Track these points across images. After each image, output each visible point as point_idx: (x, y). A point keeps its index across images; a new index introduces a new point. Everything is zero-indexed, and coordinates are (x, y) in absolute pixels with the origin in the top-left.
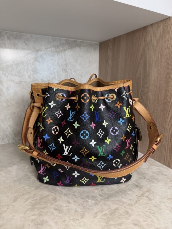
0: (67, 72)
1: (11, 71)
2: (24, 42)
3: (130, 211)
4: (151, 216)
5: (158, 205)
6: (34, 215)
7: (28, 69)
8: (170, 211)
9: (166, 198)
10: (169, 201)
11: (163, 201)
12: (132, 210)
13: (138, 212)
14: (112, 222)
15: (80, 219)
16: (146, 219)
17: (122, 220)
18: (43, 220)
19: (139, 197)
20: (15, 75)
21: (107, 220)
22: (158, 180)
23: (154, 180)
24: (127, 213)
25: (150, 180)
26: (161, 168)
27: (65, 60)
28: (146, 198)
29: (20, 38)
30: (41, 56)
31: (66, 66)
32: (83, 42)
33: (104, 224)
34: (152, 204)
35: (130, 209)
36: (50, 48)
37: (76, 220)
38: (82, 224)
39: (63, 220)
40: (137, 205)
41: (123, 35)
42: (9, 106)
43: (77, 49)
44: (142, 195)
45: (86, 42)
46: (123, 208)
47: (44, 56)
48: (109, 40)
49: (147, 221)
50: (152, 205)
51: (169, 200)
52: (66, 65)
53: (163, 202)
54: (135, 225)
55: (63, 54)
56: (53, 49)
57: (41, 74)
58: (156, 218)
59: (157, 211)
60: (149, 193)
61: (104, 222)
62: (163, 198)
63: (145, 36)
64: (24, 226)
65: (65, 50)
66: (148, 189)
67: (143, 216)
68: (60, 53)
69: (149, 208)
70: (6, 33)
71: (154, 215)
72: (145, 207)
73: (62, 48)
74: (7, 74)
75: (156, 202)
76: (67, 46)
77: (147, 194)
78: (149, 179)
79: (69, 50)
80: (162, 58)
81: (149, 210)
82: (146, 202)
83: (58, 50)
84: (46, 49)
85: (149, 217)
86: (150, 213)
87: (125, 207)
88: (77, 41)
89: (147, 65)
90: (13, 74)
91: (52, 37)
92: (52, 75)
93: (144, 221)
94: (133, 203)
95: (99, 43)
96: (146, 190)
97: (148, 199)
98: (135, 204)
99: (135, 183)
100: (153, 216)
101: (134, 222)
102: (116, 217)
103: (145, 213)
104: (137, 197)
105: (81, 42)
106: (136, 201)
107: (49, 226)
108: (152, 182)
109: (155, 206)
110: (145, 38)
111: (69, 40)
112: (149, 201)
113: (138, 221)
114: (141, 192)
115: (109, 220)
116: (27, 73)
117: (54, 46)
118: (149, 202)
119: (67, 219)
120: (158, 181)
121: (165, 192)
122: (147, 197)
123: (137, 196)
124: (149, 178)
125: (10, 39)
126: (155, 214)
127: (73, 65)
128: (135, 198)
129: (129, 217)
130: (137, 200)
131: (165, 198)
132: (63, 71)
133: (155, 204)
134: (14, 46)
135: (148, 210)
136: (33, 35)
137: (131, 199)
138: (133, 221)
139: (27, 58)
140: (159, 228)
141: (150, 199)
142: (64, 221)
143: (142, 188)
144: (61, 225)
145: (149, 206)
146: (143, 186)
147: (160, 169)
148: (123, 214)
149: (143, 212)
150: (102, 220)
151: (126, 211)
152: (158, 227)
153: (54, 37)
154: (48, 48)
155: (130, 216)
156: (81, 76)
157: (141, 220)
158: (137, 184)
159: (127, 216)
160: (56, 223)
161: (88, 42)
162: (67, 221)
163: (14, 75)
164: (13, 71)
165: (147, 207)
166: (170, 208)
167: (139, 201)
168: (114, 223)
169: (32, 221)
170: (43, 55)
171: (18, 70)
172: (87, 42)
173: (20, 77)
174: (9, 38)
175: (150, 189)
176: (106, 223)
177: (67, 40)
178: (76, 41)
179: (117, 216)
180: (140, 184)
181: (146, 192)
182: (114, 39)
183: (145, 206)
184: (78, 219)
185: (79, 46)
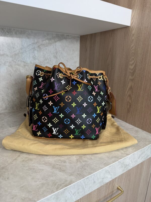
0: (57, 58)
2: (27, 36)
7: (30, 56)
27: (56, 49)
29: (24, 33)
30: (39, 46)
31: (57, 54)
32: (68, 35)
36: (45, 40)
43: (64, 41)
45: (70, 35)
47: (41, 47)
48: (88, 35)
52: (57, 53)
55: (54, 45)
56: (47, 41)
65: (55, 42)
68: (52, 44)
70: (14, 30)
73: (53, 41)
74: (15, 60)
76: (57, 39)
79: (59, 42)
83: (51, 42)
88: (64, 35)
91: (46, 32)
95: (80, 36)
105: (67, 35)
111: (59, 34)
116: (29, 59)
117: (48, 39)
125: (17, 34)
127: (61, 53)
132: (54, 57)
136: (33, 31)
139: (29, 48)
153: (48, 32)
154: (43, 41)
156: (67, 61)
163: (20, 61)
164: (19, 58)
171: (22, 57)
172: (71, 36)
177: (57, 34)
178: (63, 35)
182: (92, 35)
185: (65, 38)
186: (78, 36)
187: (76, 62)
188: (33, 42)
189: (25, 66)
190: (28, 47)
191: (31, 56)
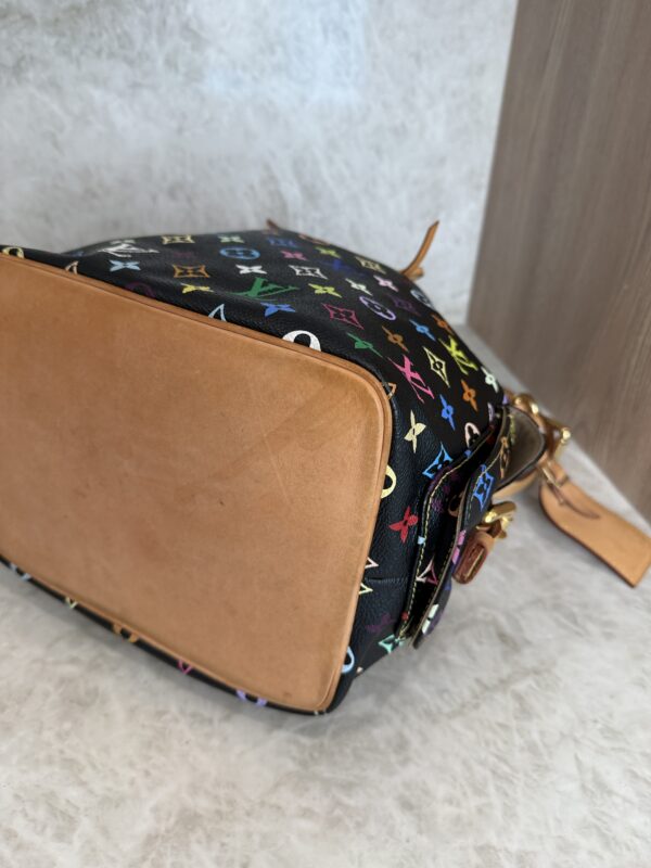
0: (346, 35)
1: (92, 34)
3: (415, 741)
4: (491, 789)
5: (545, 745)
6: (73, 661)
7: (164, 22)
8: (583, 787)
9: (599, 726)
10: (605, 744)
11: (578, 735)
12: (425, 741)
13: (444, 755)
14: (323, 770)
15: (216, 723)
16: (465, 794)
17: (364, 769)
18: (96, 689)
19: (486, 688)
20: (111, 55)
21: (311, 755)
22: (608, 630)
23: (591, 627)
24: (402, 747)
25: (575, 621)
28: (512, 705)
33: (291, 766)
34: (522, 737)
35: (421, 732)
37: (202, 721)
38: (215, 741)
39: (161, 708)
40: (457, 724)
44: (501, 680)
46: (397, 720)
49: (458, 805)
50: (518, 740)
51: (606, 738)
53: (576, 741)
54: (406, 805)
57: (221, 51)
58: (505, 804)
59: (526, 775)
60: (538, 684)
61: (294, 759)
62: (583, 722)
64: (30, 693)
66: (543, 663)
67: (455, 780)
69: (499, 750)
71: (505, 786)
72: (487, 743)
74: (75, 51)
75: (542, 733)
77: (525, 684)
78: (571, 616)
81: (496, 760)
82: (501, 720)
85: (479, 791)
86: (494, 772)
87: (405, 720)
92: (273, 52)
93: (450, 801)
94: (446, 709)
96: (532, 664)
97: (517, 706)
98: (452, 715)
99: (502, 620)
100: (498, 789)
101: (407, 793)
102: (348, 750)
103: (469, 768)
104: (477, 688)
106: (463, 706)
107: (106, 715)
108: (577, 633)
109: (532, 748)
112: (516, 718)
113: (426, 792)
114: (506, 670)
115: (316, 755)
116: (161, 42)
118: (513, 723)
119: (174, 709)
120: (609, 636)
121: (612, 697)
122: (518, 697)
123: (478, 681)
124: (577, 609)
126: (511, 782)
128: (467, 692)
129: (398, 767)
130: (469, 698)
131: (595, 721)
132: (325, 31)
133: (536, 737)
135: (492, 759)
137: (446, 691)
138: (407, 785)
140: (494, 848)
141: (525, 712)
142: (160, 714)
143: (519, 651)
144: (143, 726)
145: (506, 742)
146: (528, 643)
148: (382, 746)
149: (465, 763)
151: (401, 735)
152: (494, 841)
155: (405, 762)
156: (417, 57)
157: (441, 790)
158: (508, 630)
159: (393, 758)
160: (132, 712)
162: (168, 717)
163: (104, 55)
164: (100, 35)
165: (495, 743)
166: (589, 776)
167: (476, 707)
168: (327, 775)
169: (63, 681)
171: (119, 30)
173: (130, 63)
175: (555, 663)
176: (301, 762)
179: (354, 749)
180: (520, 629)
181: (526, 673)
183: (489, 735)
184: (210, 721)
187: (482, 69)
189: (135, 86)
191: (171, 20)
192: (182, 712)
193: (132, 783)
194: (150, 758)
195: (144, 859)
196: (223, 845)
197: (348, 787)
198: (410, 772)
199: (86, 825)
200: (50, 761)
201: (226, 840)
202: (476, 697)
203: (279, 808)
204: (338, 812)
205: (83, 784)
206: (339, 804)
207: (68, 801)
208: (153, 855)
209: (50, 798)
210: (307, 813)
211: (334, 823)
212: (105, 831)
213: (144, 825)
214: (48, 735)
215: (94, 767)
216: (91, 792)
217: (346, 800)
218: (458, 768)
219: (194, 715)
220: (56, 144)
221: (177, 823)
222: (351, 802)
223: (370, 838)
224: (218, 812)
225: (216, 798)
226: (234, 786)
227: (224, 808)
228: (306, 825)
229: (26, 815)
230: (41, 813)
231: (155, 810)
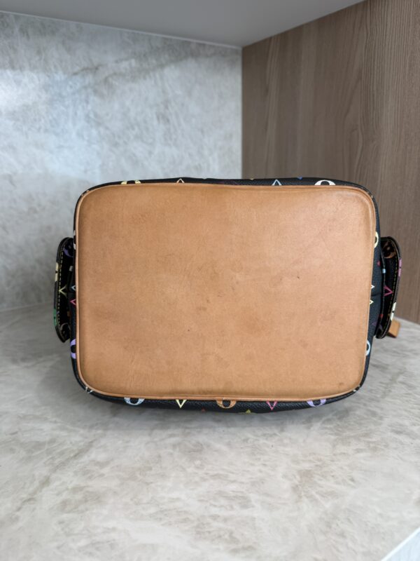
0: (168, 121)
1: (35, 120)
2: (63, 43)
3: (378, 411)
6: (172, 436)
7: (76, 114)
12: (382, 409)
13: (395, 411)
14: (348, 433)
15: (278, 434)
16: (417, 420)
17: (367, 427)
18: (198, 443)
19: (387, 384)
20: (46, 131)
21: (338, 430)
22: (414, 352)
23: (407, 353)
24: (374, 414)
25: (398, 353)
26: (412, 330)
27: (164, 92)
28: (403, 386)
29: (53, 33)
30: (106, 80)
31: (167, 107)
32: (204, 45)
33: (333, 437)
35: (376, 407)
36: (126, 59)
37: (271, 436)
38: (286, 441)
39: (243, 438)
40: (388, 399)
41: (308, 24)
42: (35, 212)
43: (191, 64)
44: (390, 380)
45: (210, 46)
46: (362, 406)
47: (114, 82)
48: (271, 38)
52: (166, 103)
54: (398, 433)
55: (157, 76)
56: (133, 62)
57: (107, 128)
60: (406, 376)
61: (331, 434)
63: (368, 23)
64: (159, 457)
65: (162, 66)
66: (400, 370)
67: (408, 417)
68: (151, 74)
69: (414, 402)
70: (17, 18)
72: (407, 401)
73: (154, 61)
74: (25, 129)
76: (167, 56)
77: (401, 378)
78: (395, 352)
79: (173, 67)
80: (412, 75)
82: (405, 393)
83: (145, 65)
84: (117, 62)
87: (365, 405)
88: (190, 43)
89: (373, 95)
90: (39, 129)
91: (131, 31)
92: (133, 129)
93: (414, 425)
94: (378, 396)
95: (240, 49)
96: (396, 371)
97: (406, 386)
98: (383, 397)
101: (394, 428)
102: (352, 423)
103: (410, 412)
104: (384, 385)
105: (200, 44)
106: (384, 392)
107: (216, 451)
110: (369, 28)
111: (171, 40)
112: (410, 390)
113: (401, 425)
114: (389, 376)
116: (74, 124)
117: (135, 54)
118: (410, 392)
119: (251, 436)
120: (416, 354)
122: (403, 383)
123: (381, 383)
124: (394, 349)
125: (28, 35)
127: (183, 105)
128: (381, 388)
129: (380, 421)
130: (384, 389)
132: (158, 118)
134: (39, 53)
135: (415, 406)
137: (372, 390)
138: (391, 426)
139: (71, 87)
141: (410, 387)
142: (245, 440)
143: (387, 369)
144: (242, 448)
145: (414, 399)
146: (388, 365)
147: (411, 332)
148: (366, 416)
149: (406, 410)
150: (327, 431)
151: (369, 410)
154: (121, 60)
155: (381, 418)
156: (202, 132)
157: (407, 423)
159: (375, 419)
160: (229, 444)
161: (217, 44)
162: (251, 440)
163: (42, 130)
164: (40, 120)
167: (390, 391)
168: (352, 434)
169: (174, 445)
170: (110, 80)
171: (50, 117)
172: (214, 46)
173: (57, 134)
174: (23, 31)
175: (405, 368)
176: (336, 434)
177: (167, 39)
178: (186, 41)
179: (355, 422)
181: (397, 374)
182: (284, 36)
183: (406, 399)
184: (275, 434)
185: (194, 55)
186: (234, 47)
187: (231, 136)
188: (85, 64)
189: (60, 147)
190: (70, 83)
191: (79, 113)
192: (257, 436)
193: (261, 471)
194: (259, 459)
195: (300, 497)
196: (333, 476)
197: (366, 435)
198: (386, 421)
199: (253, 497)
200: (204, 480)
201: (332, 474)
202: (386, 388)
203: (344, 454)
204: (372, 445)
205: (234, 481)
206: (369, 442)
207: (233, 491)
208: (303, 494)
209: (221, 494)
210: (358, 451)
211: (375, 449)
212: (267, 495)
213: (286, 485)
214: (190, 470)
215: (233, 473)
216: (242, 483)
217: (370, 440)
218: (404, 413)
219: (264, 435)
220: (11, 182)
221: (301, 477)
222: (374, 440)
223: (396, 449)
224: (317, 466)
225: (310, 461)
226: (314, 454)
227: (319, 463)
228: (362, 455)
229: (215, 506)
230: (223, 502)
231: (285, 476)
